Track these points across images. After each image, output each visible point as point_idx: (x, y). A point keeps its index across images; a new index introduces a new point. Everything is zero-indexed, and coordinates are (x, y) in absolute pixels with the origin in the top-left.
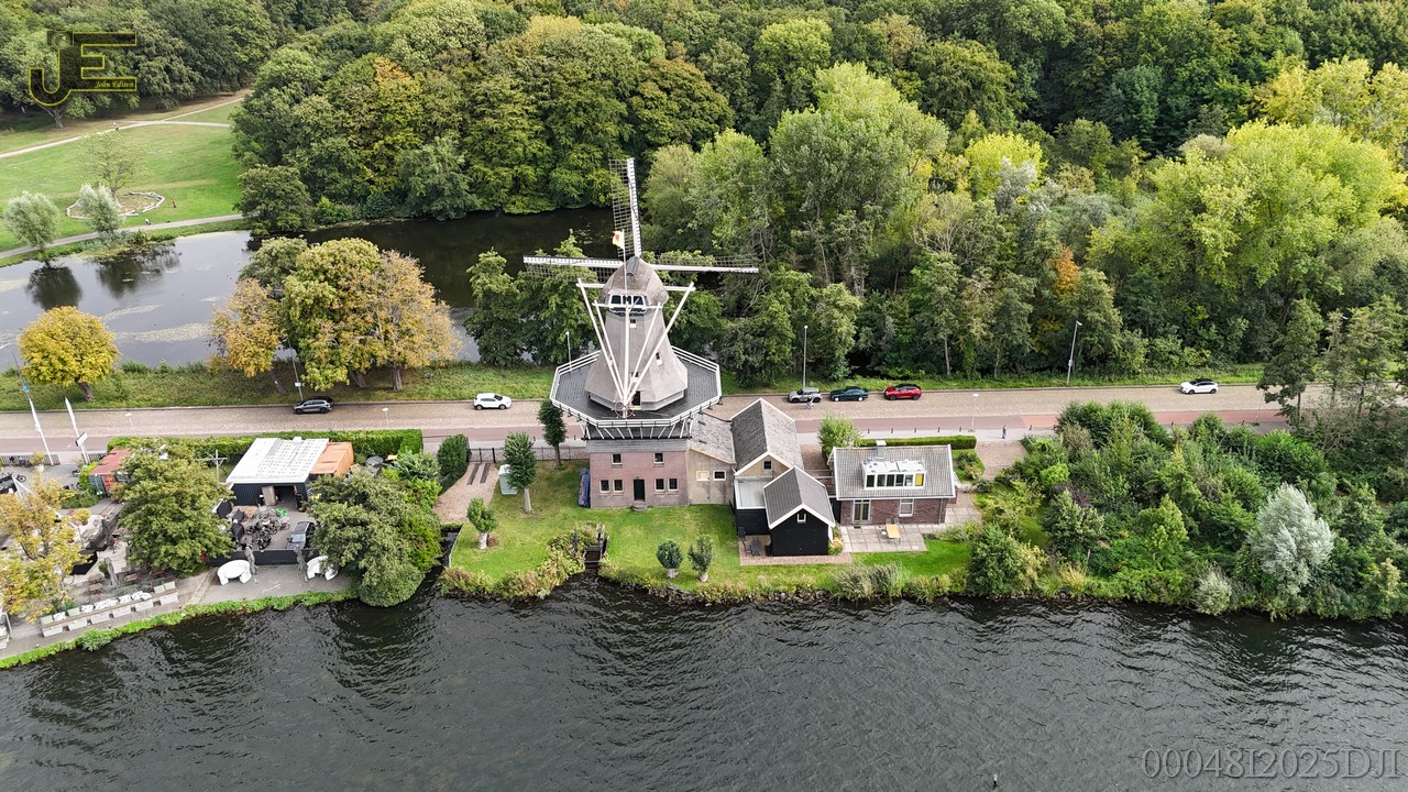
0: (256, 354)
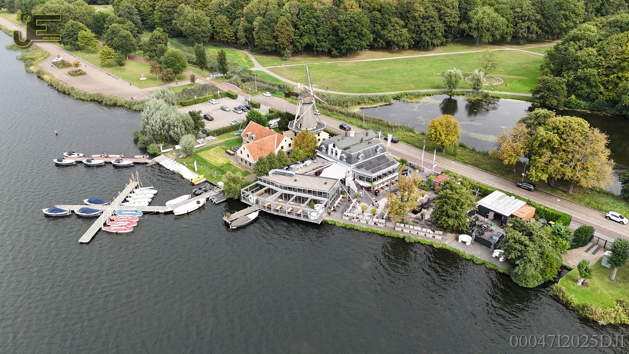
0: (511, 156)
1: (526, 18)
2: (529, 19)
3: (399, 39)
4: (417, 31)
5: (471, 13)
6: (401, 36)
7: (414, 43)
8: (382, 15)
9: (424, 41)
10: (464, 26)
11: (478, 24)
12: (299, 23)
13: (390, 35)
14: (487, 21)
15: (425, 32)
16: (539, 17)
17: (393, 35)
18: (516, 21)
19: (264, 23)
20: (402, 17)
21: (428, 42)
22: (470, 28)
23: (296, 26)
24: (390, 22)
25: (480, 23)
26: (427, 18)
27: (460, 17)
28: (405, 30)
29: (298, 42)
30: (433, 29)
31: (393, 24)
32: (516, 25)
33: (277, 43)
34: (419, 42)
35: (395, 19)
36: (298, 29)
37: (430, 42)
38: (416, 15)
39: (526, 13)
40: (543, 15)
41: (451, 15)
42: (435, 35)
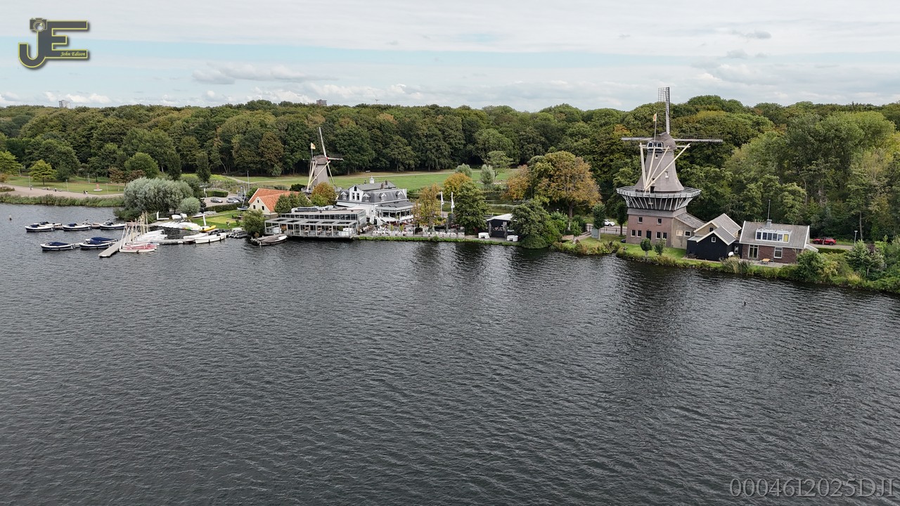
1: (531, 140)
2: (534, 141)
3: (404, 157)
4: (422, 150)
5: (476, 135)
6: (405, 153)
7: (419, 162)
8: (383, 133)
9: (431, 160)
10: (470, 147)
11: (485, 144)
12: (288, 138)
13: (395, 153)
14: (492, 141)
15: (431, 150)
16: (543, 139)
17: (396, 153)
18: (522, 144)
19: (246, 139)
20: (404, 135)
21: (435, 161)
22: (477, 149)
23: (285, 142)
24: (392, 140)
25: (487, 143)
26: (432, 136)
27: (466, 140)
28: (409, 148)
29: (289, 158)
30: (438, 148)
31: (395, 142)
32: (522, 147)
33: (263, 159)
34: (425, 161)
35: (396, 137)
36: (289, 145)
37: (437, 160)
38: (419, 132)
39: (530, 135)
40: (547, 138)
41: (456, 136)
42: (442, 153)
